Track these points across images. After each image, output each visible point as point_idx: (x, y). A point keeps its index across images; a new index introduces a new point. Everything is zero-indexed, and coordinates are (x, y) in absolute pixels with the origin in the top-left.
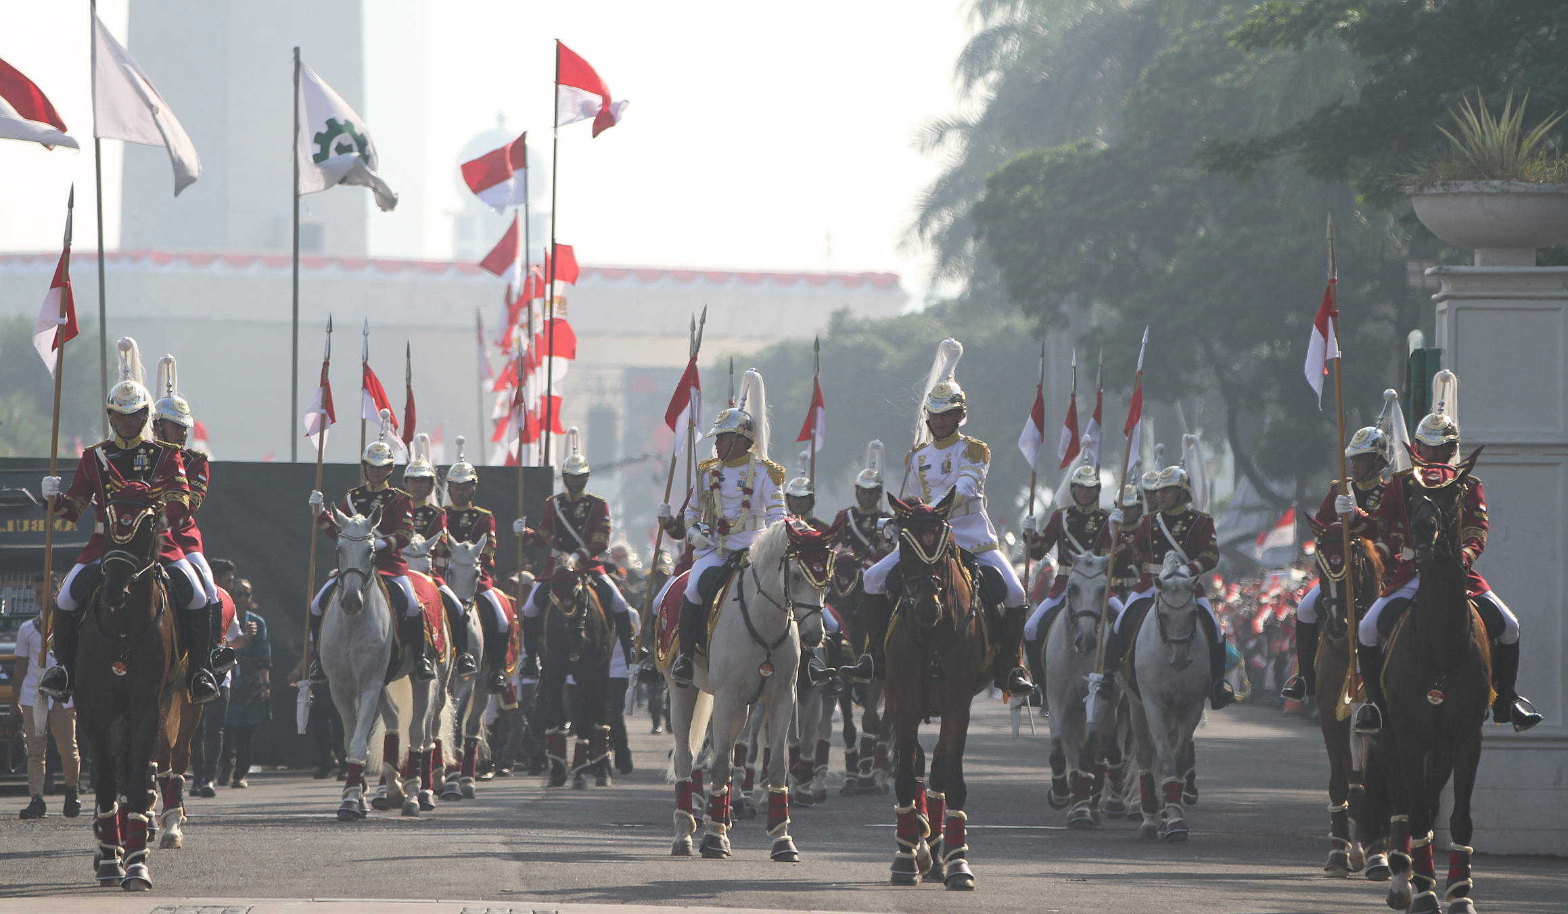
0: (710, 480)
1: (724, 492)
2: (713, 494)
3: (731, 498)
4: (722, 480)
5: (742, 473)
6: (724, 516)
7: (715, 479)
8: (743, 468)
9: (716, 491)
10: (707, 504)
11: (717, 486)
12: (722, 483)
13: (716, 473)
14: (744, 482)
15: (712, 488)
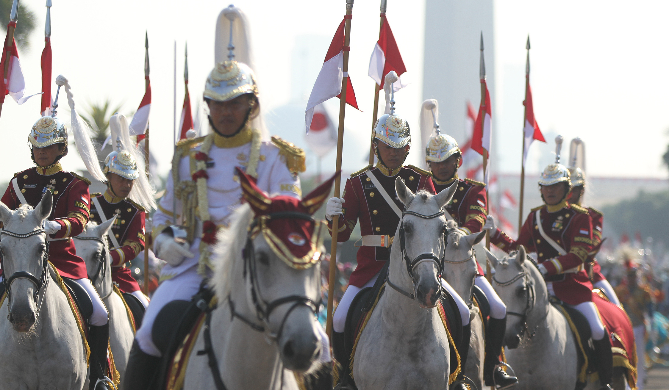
0: (193, 165)
1: (213, 183)
2: (195, 187)
3: (223, 192)
4: (211, 165)
5: (241, 157)
6: (211, 217)
7: (201, 165)
8: (243, 149)
9: (201, 182)
10: (186, 200)
11: (203, 174)
12: (210, 171)
13: (201, 156)
14: (245, 169)
15: (195, 177)
